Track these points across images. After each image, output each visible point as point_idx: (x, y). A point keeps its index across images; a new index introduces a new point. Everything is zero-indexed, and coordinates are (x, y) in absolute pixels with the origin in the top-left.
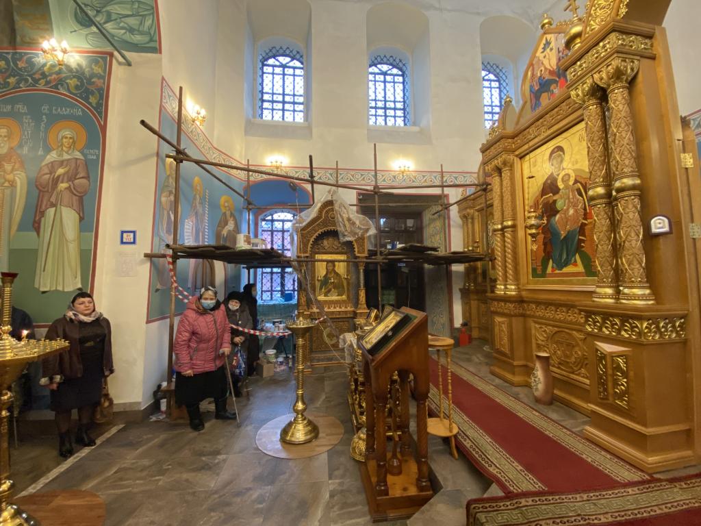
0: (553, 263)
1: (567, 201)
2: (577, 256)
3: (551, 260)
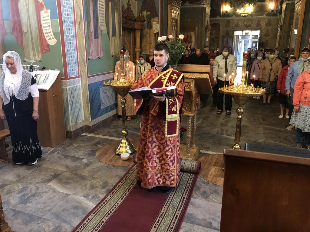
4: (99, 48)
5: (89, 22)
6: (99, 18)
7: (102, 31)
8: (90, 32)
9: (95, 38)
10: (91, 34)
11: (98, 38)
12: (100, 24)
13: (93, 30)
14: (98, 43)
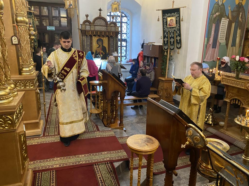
4: (215, 55)
5: (209, 38)
6: (219, 34)
7: (220, 43)
8: (208, 44)
9: (212, 48)
10: (209, 45)
11: (216, 48)
12: (219, 38)
13: (212, 43)
14: (214, 51)
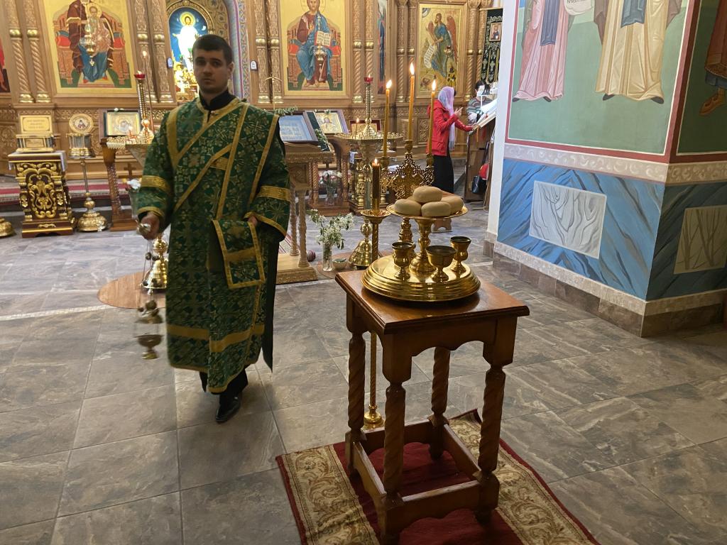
0: (84, 75)
1: (95, 29)
2: (107, 72)
3: (82, 73)
4: (552, 71)
5: (531, 6)
8: (529, 31)
10: (532, 35)
11: (554, 43)
13: (539, 25)
14: (549, 57)
